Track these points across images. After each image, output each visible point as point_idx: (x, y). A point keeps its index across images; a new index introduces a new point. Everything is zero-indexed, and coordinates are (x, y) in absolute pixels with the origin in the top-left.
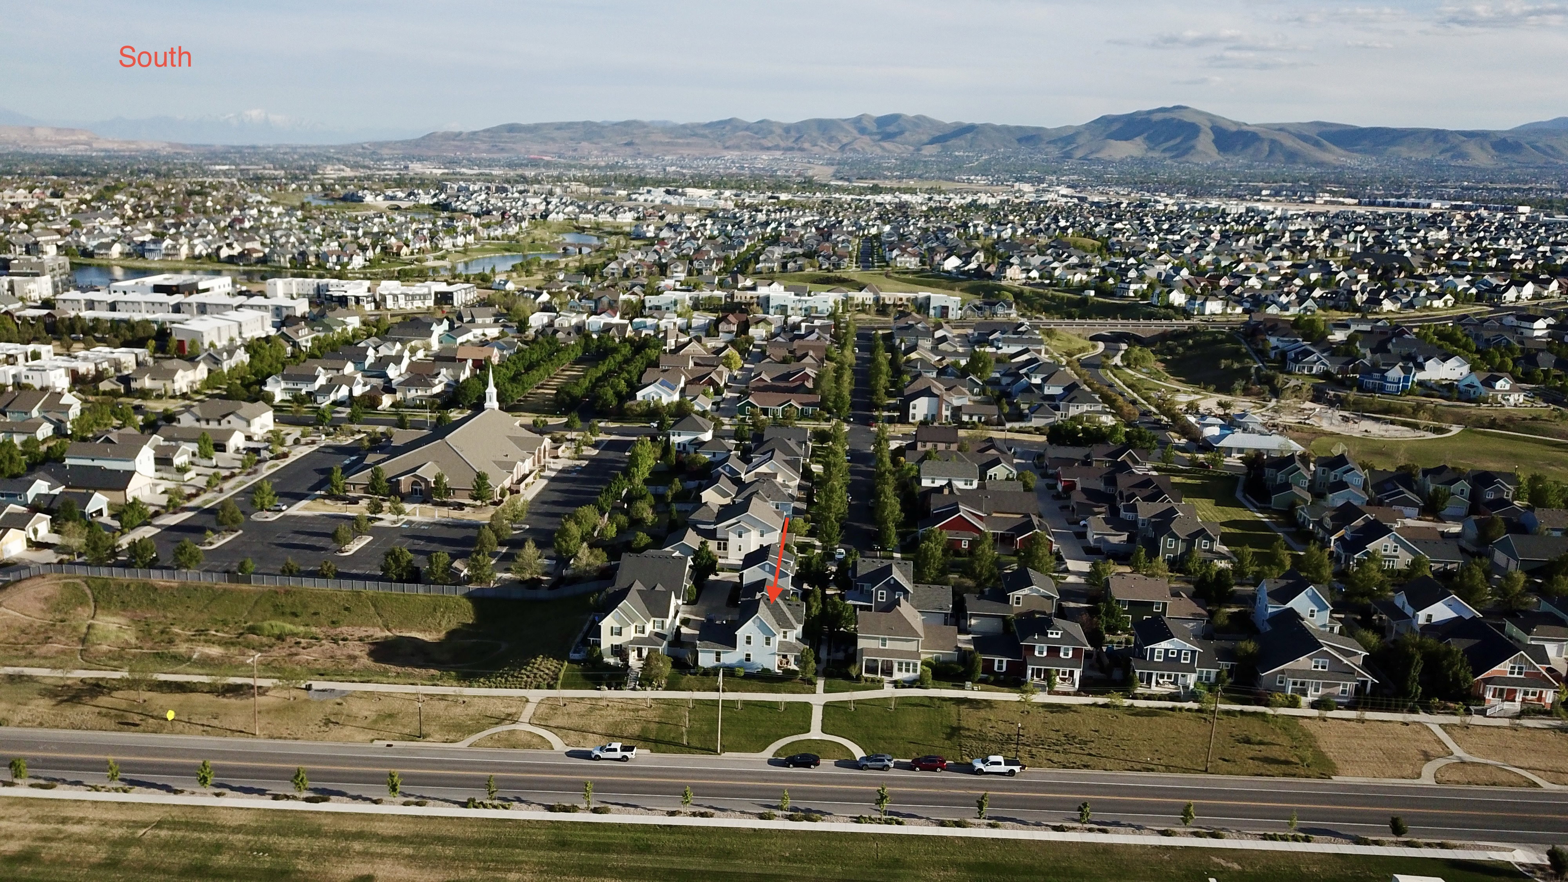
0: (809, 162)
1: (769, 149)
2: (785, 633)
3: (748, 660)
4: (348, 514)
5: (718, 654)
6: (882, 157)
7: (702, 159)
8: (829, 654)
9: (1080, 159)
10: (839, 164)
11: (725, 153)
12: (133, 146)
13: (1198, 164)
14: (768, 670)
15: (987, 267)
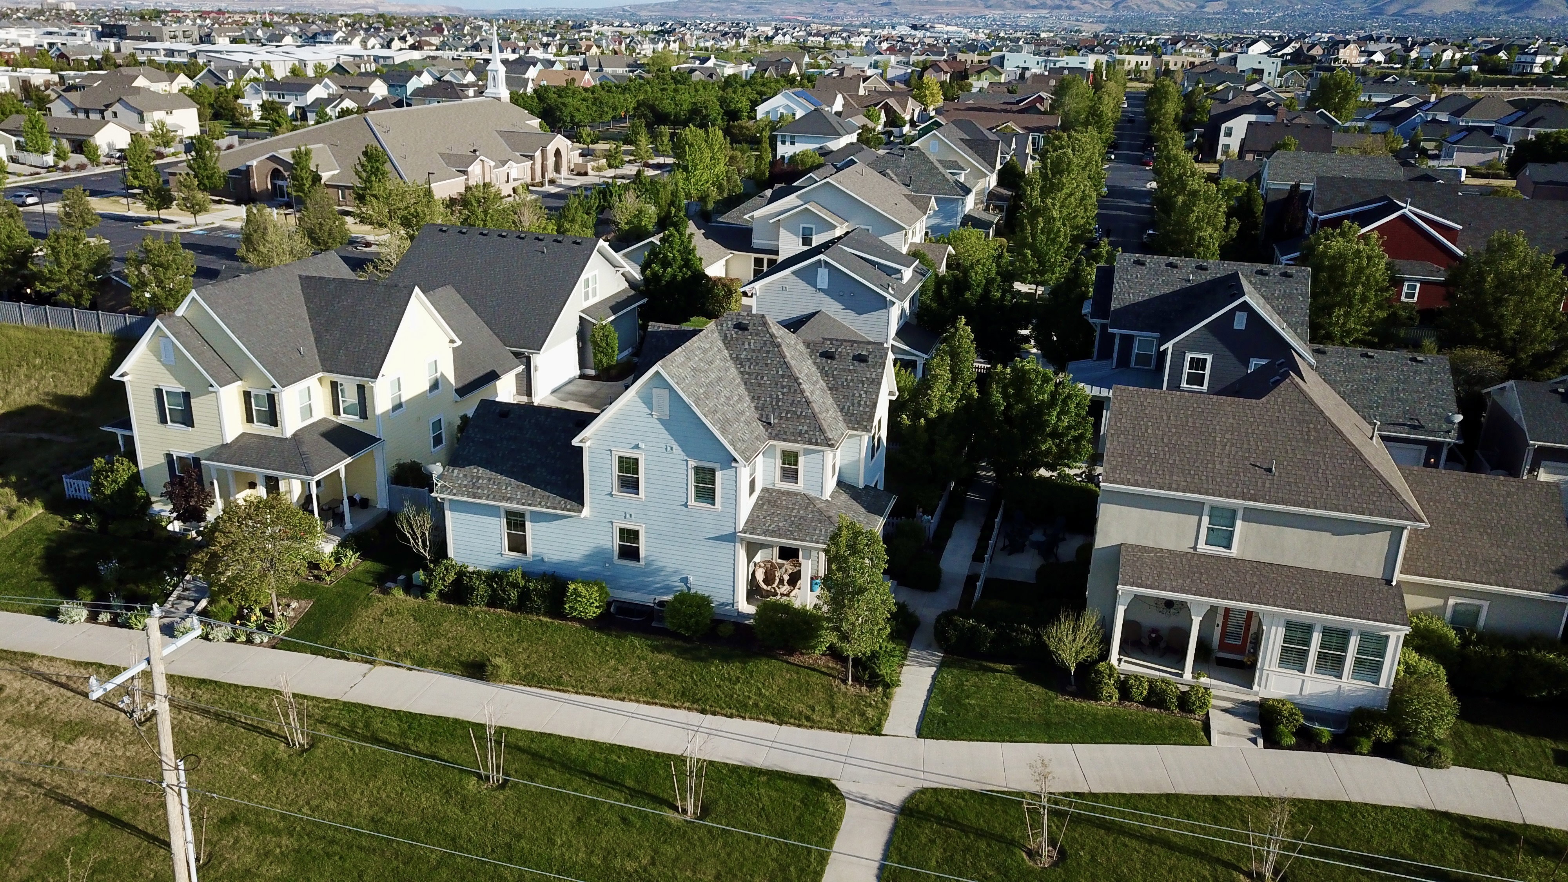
0: (1077, 20)
1: (1034, 7)
2: (790, 458)
3: (630, 552)
4: (130, 214)
5: (516, 522)
6: (1161, 15)
7: (960, 18)
8: (978, 557)
9: (1392, 15)
10: (1110, 22)
11: (987, 12)
12: (414, 10)
13: (1540, 20)
14: (703, 602)
15: (1310, 49)
